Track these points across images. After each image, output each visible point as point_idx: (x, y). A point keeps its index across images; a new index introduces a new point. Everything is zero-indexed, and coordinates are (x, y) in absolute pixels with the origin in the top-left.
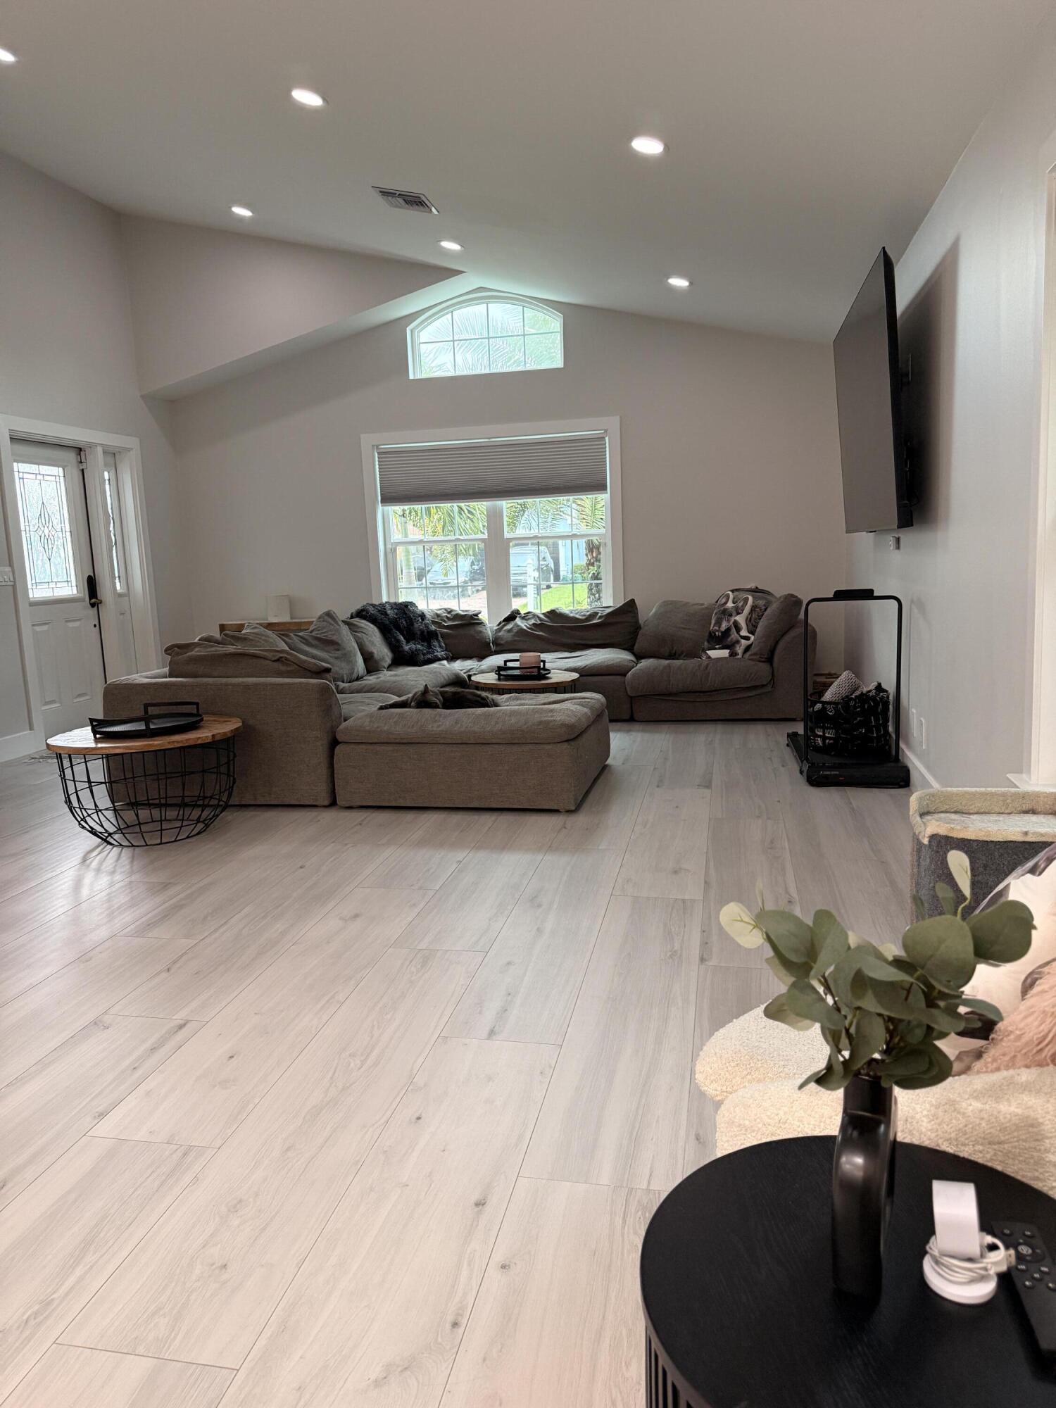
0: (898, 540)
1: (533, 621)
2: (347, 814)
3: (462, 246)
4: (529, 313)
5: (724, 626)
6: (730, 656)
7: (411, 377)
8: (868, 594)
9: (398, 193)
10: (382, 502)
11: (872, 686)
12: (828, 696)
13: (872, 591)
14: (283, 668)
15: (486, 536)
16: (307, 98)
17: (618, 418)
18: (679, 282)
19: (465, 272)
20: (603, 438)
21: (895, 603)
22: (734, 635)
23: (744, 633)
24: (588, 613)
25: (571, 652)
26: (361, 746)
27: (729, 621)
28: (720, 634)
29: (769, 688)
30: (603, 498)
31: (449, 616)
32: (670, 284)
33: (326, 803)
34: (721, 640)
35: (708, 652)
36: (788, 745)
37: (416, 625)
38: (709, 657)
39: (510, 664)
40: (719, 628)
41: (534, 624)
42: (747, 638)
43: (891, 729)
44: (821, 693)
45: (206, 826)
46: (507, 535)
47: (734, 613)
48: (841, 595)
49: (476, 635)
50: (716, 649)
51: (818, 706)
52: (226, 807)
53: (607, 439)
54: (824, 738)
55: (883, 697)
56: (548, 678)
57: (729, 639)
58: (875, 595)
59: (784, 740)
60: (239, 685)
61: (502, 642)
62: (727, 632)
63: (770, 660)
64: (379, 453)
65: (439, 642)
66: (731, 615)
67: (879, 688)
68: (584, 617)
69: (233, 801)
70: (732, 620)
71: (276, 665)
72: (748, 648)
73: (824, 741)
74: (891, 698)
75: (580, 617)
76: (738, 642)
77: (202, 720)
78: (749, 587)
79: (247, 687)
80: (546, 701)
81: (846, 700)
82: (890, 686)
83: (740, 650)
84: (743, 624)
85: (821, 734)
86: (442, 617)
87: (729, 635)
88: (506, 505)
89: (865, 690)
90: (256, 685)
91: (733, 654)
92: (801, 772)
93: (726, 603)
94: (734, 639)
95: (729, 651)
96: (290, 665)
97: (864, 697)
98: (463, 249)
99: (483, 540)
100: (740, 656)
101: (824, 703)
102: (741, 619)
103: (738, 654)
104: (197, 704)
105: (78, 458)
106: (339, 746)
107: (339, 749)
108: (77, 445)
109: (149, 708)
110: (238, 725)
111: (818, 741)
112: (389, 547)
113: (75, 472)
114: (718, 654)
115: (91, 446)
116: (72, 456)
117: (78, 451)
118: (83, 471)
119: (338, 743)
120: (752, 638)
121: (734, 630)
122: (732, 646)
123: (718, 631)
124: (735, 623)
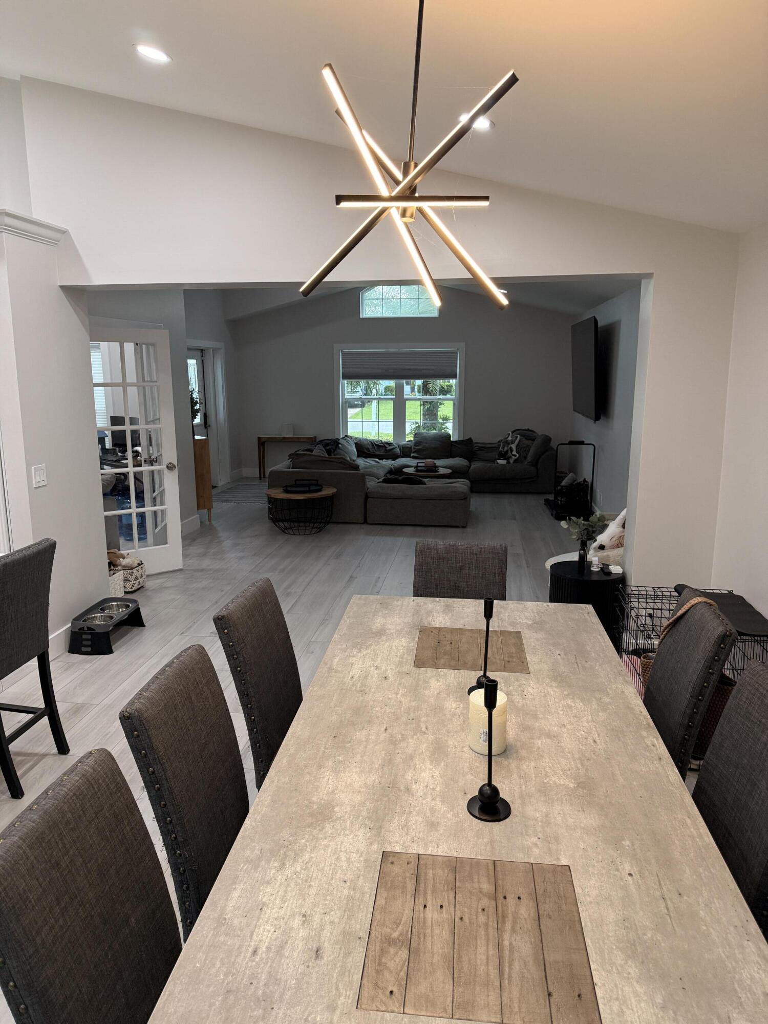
2: (371, 527)
4: (422, 288)
5: (506, 449)
7: (361, 317)
8: (582, 443)
10: (342, 378)
11: (582, 479)
12: (564, 483)
13: (583, 441)
15: (395, 397)
17: (466, 344)
20: (457, 352)
21: (593, 447)
22: (509, 454)
23: (514, 453)
25: (446, 459)
26: (379, 499)
27: (508, 447)
28: (504, 453)
30: (456, 382)
33: (362, 522)
34: (504, 456)
35: (497, 461)
36: (545, 504)
38: (498, 463)
39: (419, 464)
40: (504, 449)
43: (589, 498)
44: (561, 482)
45: (320, 530)
46: (405, 397)
47: (511, 443)
48: (572, 443)
51: (559, 488)
52: (328, 523)
53: (458, 353)
54: (561, 501)
55: (586, 484)
56: (438, 472)
57: (507, 456)
58: (584, 443)
59: (543, 502)
62: (507, 452)
63: (535, 466)
64: (342, 354)
66: (509, 444)
67: (585, 480)
69: (331, 521)
70: (510, 446)
72: (515, 461)
73: (561, 502)
74: (589, 485)
76: (511, 457)
77: (322, 488)
78: (524, 428)
80: (444, 482)
81: (571, 485)
82: (589, 479)
83: (511, 461)
84: (514, 448)
85: (561, 499)
88: (404, 382)
89: (579, 481)
91: (508, 462)
92: (552, 515)
93: (507, 438)
97: (579, 484)
99: (393, 399)
101: (562, 486)
102: (514, 446)
103: (511, 463)
104: (317, 481)
105: (201, 354)
106: (369, 499)
107: (369, 500)
108: (203, 348)
109: (297, 482)
110: (335, 490)
111: (559, 502)
112: (344, 400)
113: (200, 362)
114: (502, 462)
115: (208, 349)
116: (199, 354)
117: (202, 351)
118: (203, 361)
119: (368, 497)
120: (518, 455)
121: (509, 451)
122: (508, 459)
123: (503, 451)
124: (511, 448)
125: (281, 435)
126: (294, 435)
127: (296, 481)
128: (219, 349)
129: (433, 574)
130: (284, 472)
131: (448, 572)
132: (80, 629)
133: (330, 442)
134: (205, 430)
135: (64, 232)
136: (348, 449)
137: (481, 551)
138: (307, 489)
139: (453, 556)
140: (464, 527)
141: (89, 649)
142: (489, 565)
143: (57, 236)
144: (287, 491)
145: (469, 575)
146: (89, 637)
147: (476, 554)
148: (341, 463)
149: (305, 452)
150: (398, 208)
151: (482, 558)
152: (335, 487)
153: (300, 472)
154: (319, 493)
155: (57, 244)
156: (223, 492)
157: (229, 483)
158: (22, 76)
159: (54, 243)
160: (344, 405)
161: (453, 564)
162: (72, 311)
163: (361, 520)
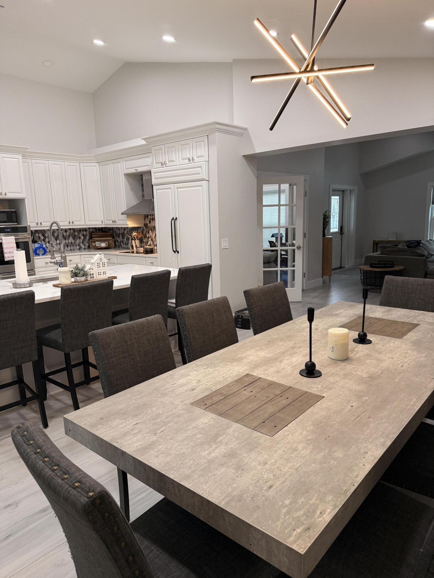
64: (433, 188)
104: (392, 261)
105: (342, 193)
107: (428, 276)
108: (344, 190)
109: (380, 262)
110: (404, 267)
112: (432, 217)
113: (342, 198)
115: (347, 190)
116: (341, 193)
117: (343, 191)
118: (343, 197)
119: (427, 274)
125: (388, 239)
126: (396, 239)
128: (355, 190)
129: (392, 295)
130: (376, 256)
131: (402, 295)
132: (237, 316)
133: (414, 241)
134: (341, 236)
135: (245, 129)
136: (428, 247)
137: (424, 283)
138: (383, 265)
139: (406, 285)
141: (240, 326)
142: (428, 293)
143: (242, 131)
144: (371, 267)
145: (414, 297)
146: (240, 320)
147: (420, 285)
148: (412, 252)
149: (393, 246)
150: (305, 77)
151: (424, 288)
152: (404, 266)
153: (384, 257)
154: (393, 268)
155: (242, 135)
156: (347, 270)
157: (353, 266)
158: (233, 60)
159: (241, 135)
160: (432, 221)
161: (405, 290)
162: (248, 167)
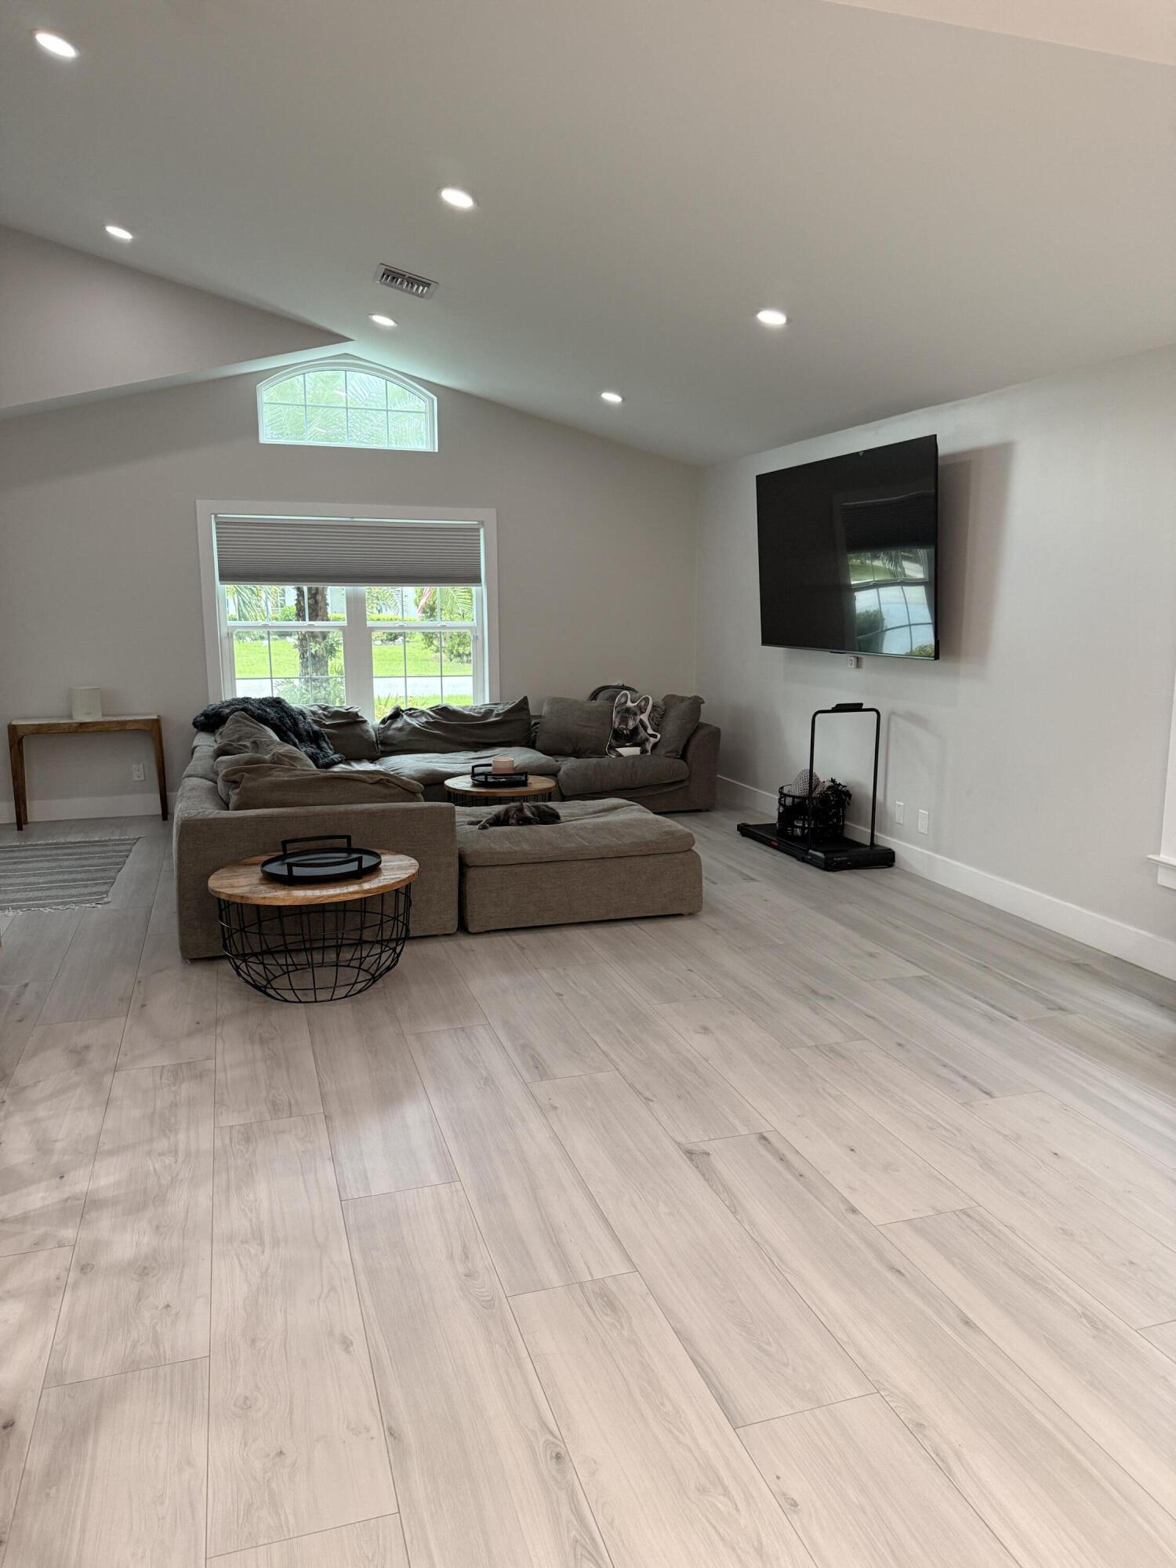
0: (858, 659)
1: (424, 719)
3: (395, 322)
4: (393, 388)
5: (631, 724)
6: (641, 753)
7: (261, 441)
9: (408, 275)
10: (221, 580)
13: (861, 704)
14: (386, 791)
15: (345, 623)
16: (457, 199)
17: (495, 509)
18: (612, 398)
19: (351, 340)
20: (478, 530)
21: (874, 714)
22: (642, 734)
23: (650, 731)
24: (483, 711)
25: (476, 751)
26: (497, 869)
27: (635, 720)
28: (628, 732)
29: (687, 783)
30: (479, 591)
31: (325, 713)
32: (602, 398)
33: (455, 930)
34: (632, 737)
35: (618, 750)
37: (301, 726)
38: (620, 755)
40: (627, 725)
41: (427, 722)
42: (655, 736)
46: (369, 624)
47: (639, 713)
48: (838, 709)
49: (363, 734)
50: (626, 746)
51: (788, 800)
53: (482, 531)
54: (803, 828)
57: (639, 737)
58: (864, 707)
60: (362, 812)
61: (394, 742)
62: (635, 730)
63: (683, 757)
64: (217, 524)
65: (327, 743)
66: (636, 714)
68: (479, 715)
70: (638, 718)
71: (377, 787)
72: (655, 746)
73: (803, 831)
75: (476, 715)
76: (647, 740)
77: (380, 861)
78: (615, 684)
79: (372, 814)
83: (649, 747)
84: (648, 723)
85: (801, 825)
86: (319, 714)
87: (638, 734)
88: (364, 589)
90: (384, 811)
91: (644, 751)
92: (805, 861)
93: (626, 702)
94: (643, 738)
95: (639, 748)
96: (391, 787)
98: (396, 325)
99: (341, 628)
100: (649, 753)
102: (644, 717)
103: (647, 752)
106: (471, 870)
107: (472, 874)
110: (418, 865)
111: (798, 831)
114: (627, 751)
119: (469, 867)
120: (659, 736)
121: (641, 729)
122: (641, 744)
123: (626, 729)
124: (641, 721)
125: (70, 716)
126: (103, 716)
127: (284, 843)
140: (691, 915)
163: (453, 924)
